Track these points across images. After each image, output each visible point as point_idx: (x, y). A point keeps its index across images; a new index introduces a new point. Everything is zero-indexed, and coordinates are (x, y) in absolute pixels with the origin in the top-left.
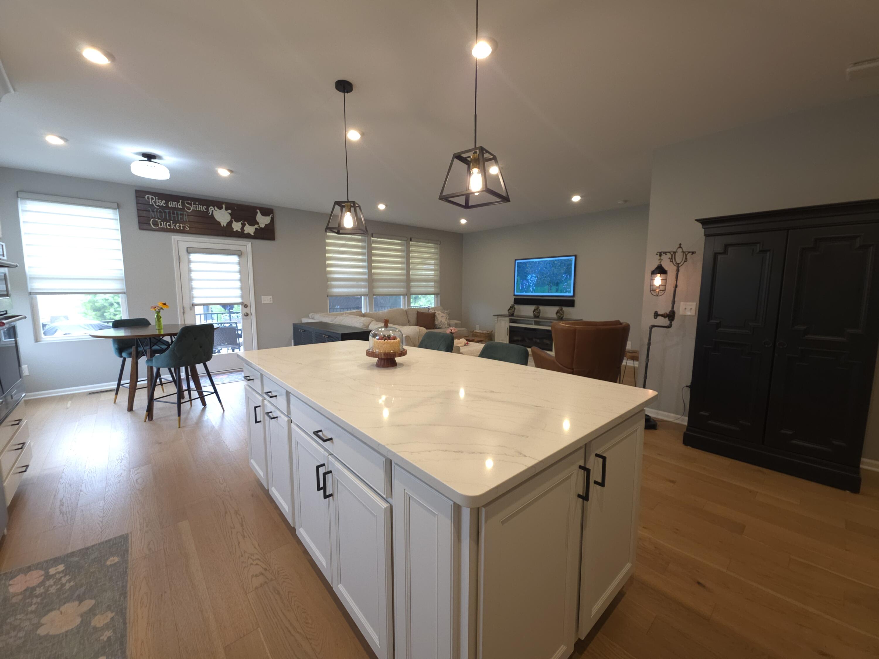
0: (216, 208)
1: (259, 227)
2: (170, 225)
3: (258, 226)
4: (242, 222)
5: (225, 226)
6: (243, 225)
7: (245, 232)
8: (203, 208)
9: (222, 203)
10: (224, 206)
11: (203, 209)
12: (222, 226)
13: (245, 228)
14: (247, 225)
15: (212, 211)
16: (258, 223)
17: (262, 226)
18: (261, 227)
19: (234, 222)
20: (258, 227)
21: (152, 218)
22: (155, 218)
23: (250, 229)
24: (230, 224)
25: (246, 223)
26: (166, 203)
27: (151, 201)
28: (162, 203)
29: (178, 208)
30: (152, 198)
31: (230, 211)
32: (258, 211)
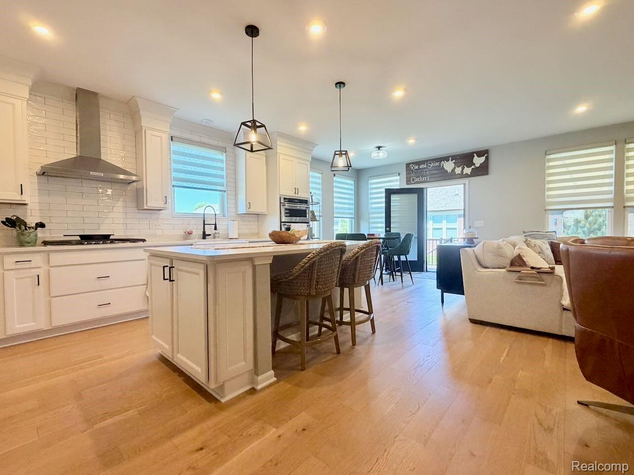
0: (445, 161)
1: (476, 167)
2: (420, 179)
4: (462, 166)
7: (464, 173)
10: (450, 159)
11: (437, 164)
13: (464, 171)
14: (466, 168)
15: (443, 164)
16: (474, 164)
17: (478, 165)
21: (412, 178)
23: (468, 170)
25: (465, 166)
26: (419, 167)
27: (412, 168)
28: (417, 167)
29: (424, 168)
30: (413, 166)
31: (454, 161)
32: (475, 154)
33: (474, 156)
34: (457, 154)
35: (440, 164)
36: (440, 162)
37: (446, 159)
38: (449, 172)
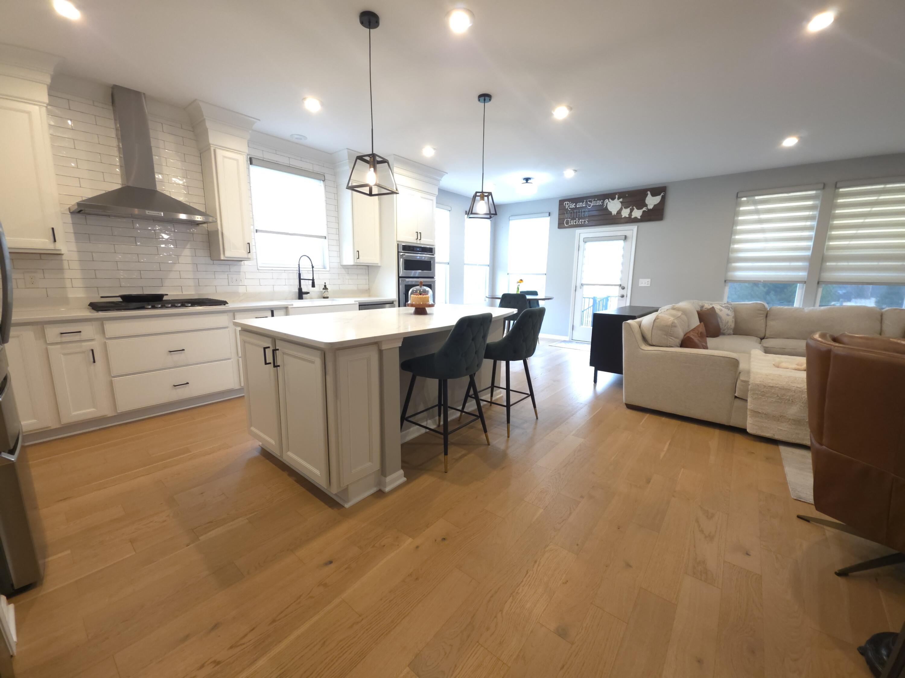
0: (610, 200)
1: (648, 209)
2: (575, 222)
4: (631, 207)
5: (615, 214)
7: (633, 217)
8: (599, 203)
10: (617, 196)
12: (613, 215)
13: (633, 213)
14: (635, 210)
16: (646, 205)
17: (650, 207)
18: (649, 208)
19: (624, 209)
20: (646, 209)
21: (566, 218)
22: (567, 218)
23: (637, 213)
25: (635, 207)
26: (575, 205)
27: (567, 206)
29: (583, 207)
30: (568, 204)
32: (649, 193)
33: (647, 194)
34: (626, 190)
37: (611, 196)
38: (614, 214)
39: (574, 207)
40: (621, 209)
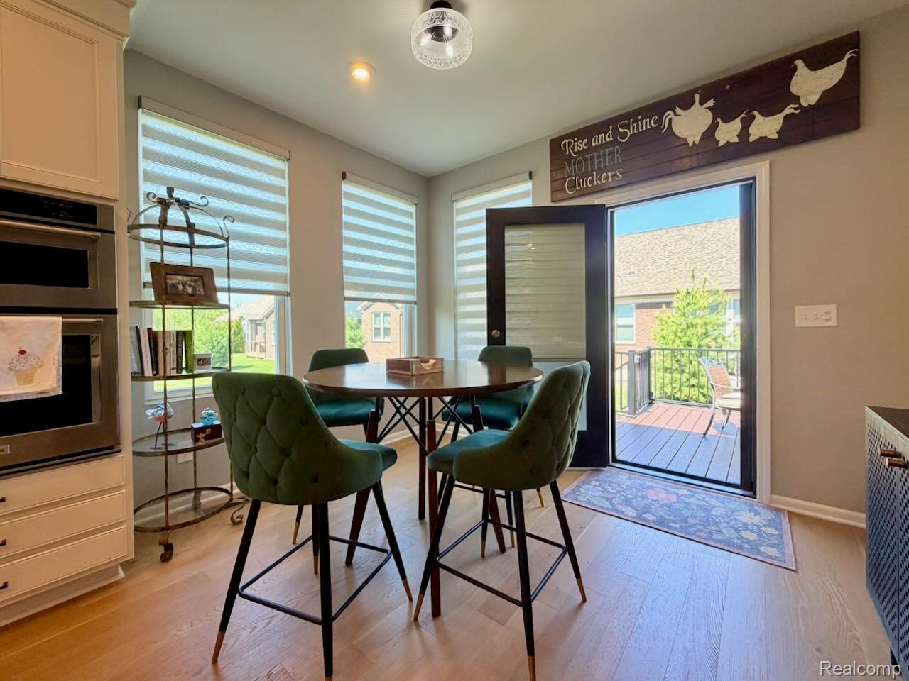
0: (678, 110)
1: (801, 107)
3: (797, 106)
4: (743, 115)
5: (697, 143)
6: (747, 124)
7: (752, 139)
8: (650, 123)
9: (694, 91)
10: (697, 97)
11: (650, 125)
12: (690, 145)
13: (751, 130)
14: (759, 118)
15: (670, 120)
16: (796, 99)
17: (809, 99)
18: (805, 104)
19: (721, 124)
20: (795, 109)
21: (569, 177)
22: (572, 176)
23: (766, 126)
24: (709, 134)
25: (756, 113)
26: (589, 143)
27: (568, 150)
28: (582, 146)
29: (607, 143)
30: (570, 143)
31: (711, 103)
32: (799, 63)
33: (795, 68)
34: (721, 76)
35: (659, 122)
36: (661, 115)
37: (683, 101)
38: (694, 142)
39: (585, 147)
40: (714, 126)
